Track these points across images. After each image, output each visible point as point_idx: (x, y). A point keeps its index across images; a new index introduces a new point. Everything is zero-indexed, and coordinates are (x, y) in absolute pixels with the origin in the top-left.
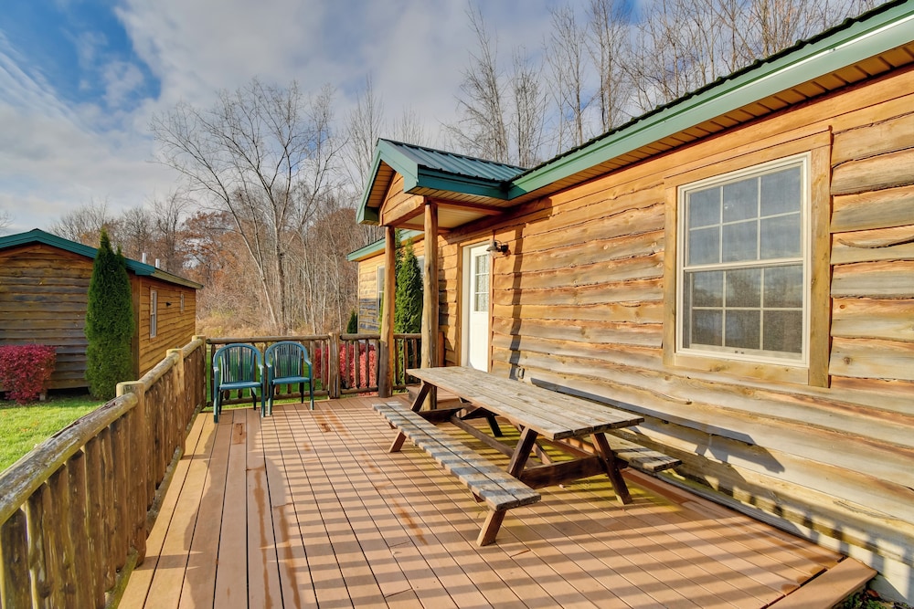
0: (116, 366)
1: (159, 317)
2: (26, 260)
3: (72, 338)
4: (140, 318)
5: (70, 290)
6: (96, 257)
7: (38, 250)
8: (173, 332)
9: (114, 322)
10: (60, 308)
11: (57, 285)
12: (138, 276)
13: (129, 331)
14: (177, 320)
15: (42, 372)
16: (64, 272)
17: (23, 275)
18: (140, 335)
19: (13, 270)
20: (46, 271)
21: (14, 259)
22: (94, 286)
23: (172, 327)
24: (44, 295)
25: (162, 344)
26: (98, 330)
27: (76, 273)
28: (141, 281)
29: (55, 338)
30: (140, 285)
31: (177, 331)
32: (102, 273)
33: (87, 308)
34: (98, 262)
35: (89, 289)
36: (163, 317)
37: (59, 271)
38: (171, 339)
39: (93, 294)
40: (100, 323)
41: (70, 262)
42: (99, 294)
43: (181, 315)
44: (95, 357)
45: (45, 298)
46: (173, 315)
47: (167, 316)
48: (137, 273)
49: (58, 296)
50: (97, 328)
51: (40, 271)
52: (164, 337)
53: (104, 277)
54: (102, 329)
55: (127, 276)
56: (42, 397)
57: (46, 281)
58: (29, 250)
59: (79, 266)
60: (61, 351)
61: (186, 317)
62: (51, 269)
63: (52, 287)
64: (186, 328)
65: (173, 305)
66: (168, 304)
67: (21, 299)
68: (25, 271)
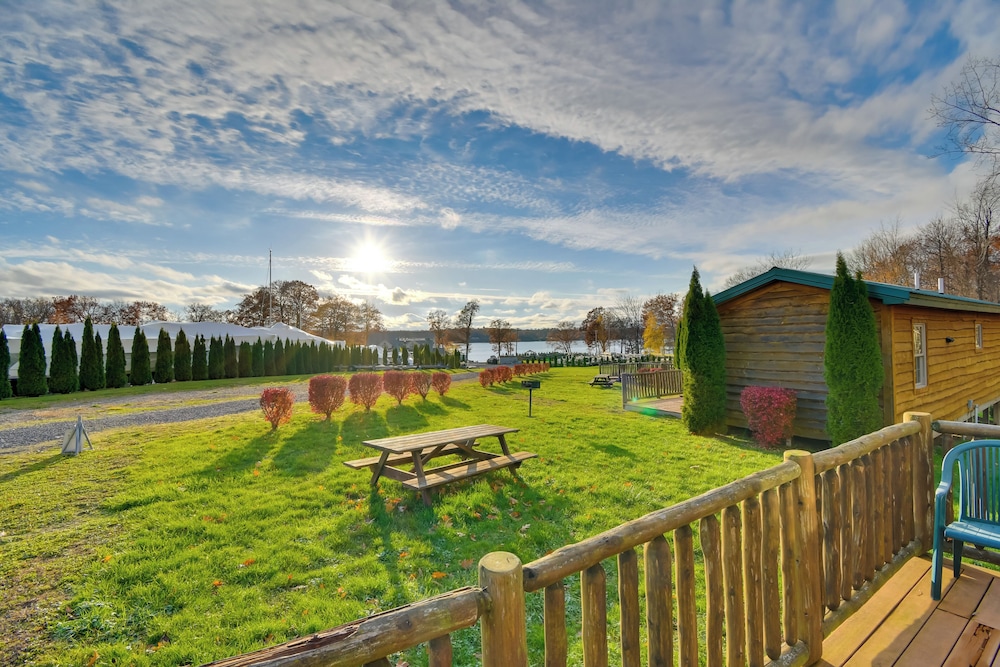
0: (860, 423)
1: (930, 359)
2: (769, 300)
3: (814, 383)
4: (894, 362)
5: (810, 329)
6: (832, 288)
7: (779, 288)
8: (961, 380)
9: (855, 368)
10: (802, 349)
11: (798, 324)
12: (890, 305)
13: (875, 379)
14: (969, 361)
15: (781, 418)
16: (803, 309)
17: (767, 315)
18: (896, 384)
19: (759, 312)
20: (788, 310)
21: (759, 300)
22: (831, 323)
23: (960, 372)
24: (786, 335)
25: (937, 397)
26: (837, 377)
27: (816, 309)
28: (893, 312)
29: (799, 382)
30: (893, 319)
31: (971, 377)
32: (839, 306)
33: (825, 349)
34: (834, 294)
35: (826, 327)
36: (941, 359)
37: (799, 309)
38: (957, 390)
39: (831, 333)
40: (838, 367)
41: (809, 297)
42: (836, 332)
43: (977, 353)
44: (835, 409)
45: (787, 338)
46: (961, 356)
47: (948, 358)
48: (887, 301)
49: (800, 336)
50: (836, 374)
51: (781, 310)
52: (943, 386)
53: (842, 311)
54: (841, 375)
55: (870, 308)
56: (789, 443)
57: (787, 320)
58: (770, 289)
59: (818, 301)
60: (804, 395)
61: (987, 357)
62: (791, 308)
63: (793, 326)
64: (988, 373)
65: (957, 342)
66: (948, 341)
67: (766, 340)
68: (768, 311)
